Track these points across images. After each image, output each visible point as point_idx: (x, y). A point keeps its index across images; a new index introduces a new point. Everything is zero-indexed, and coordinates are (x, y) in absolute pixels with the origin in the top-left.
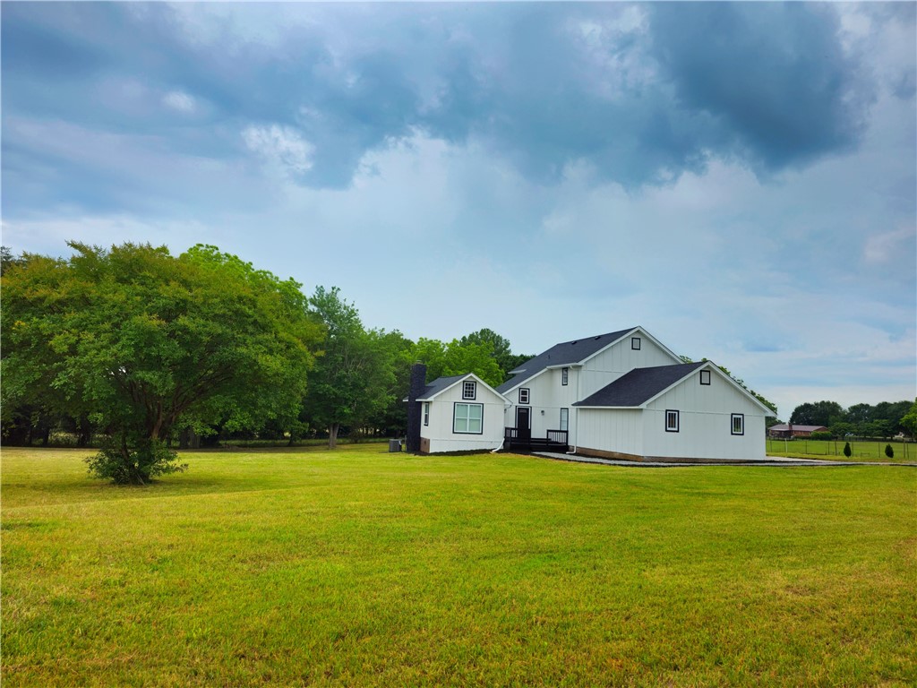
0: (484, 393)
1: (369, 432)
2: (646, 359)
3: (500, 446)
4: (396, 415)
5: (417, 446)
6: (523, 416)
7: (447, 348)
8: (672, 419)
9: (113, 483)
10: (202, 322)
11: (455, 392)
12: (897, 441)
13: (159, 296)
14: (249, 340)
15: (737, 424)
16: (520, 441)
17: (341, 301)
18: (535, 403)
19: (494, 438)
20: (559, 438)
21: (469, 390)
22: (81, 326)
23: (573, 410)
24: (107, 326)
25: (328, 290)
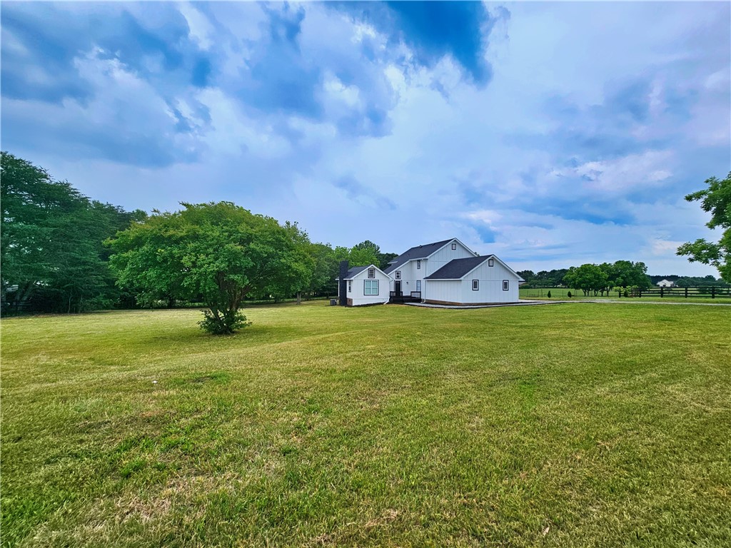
0: (379, 275)
2: (459, 255)
3: (388, 301)
5: (345, 302)
6: (398, 285)
8: (475, 285)
9: (213, 334)
10: (262, 246)
11: (364, 275)
12: (559, 288)
13: (237, 232)
14: (285, 254)
15: (506, 285)
16: (397, 297)
17: (299, 229)
18: (403, 279)
19: (384, 297)
20: (416, 295)
21: (371, 273)
22: (197, 251)
23: (423, 282)
24: (211, 250)
25: (292, 224)
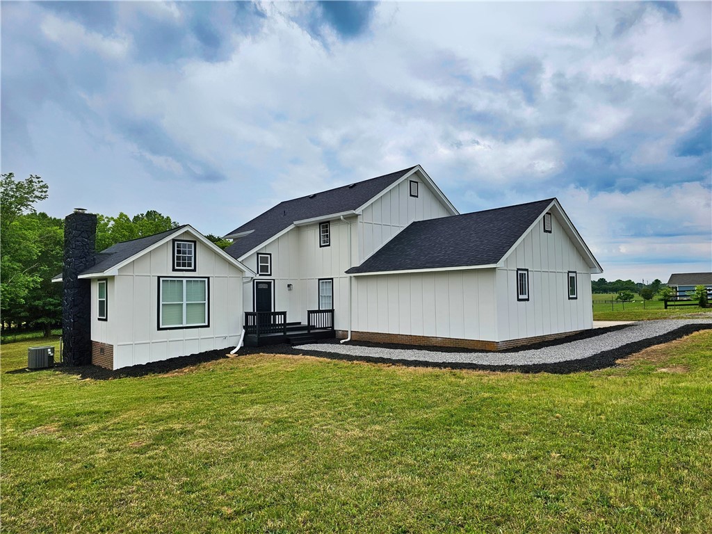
0: (208, 260)
1: (12, 326)
3: (241, 343)
4: (45, 304)
6: (263, 294)
7: (111, 224)
8: (522, 284)
11: (157, 259)
15: (572, 286)
16: (266, 331)
18: (279, 275)
19: (229, 330)
21: (183, 255)
